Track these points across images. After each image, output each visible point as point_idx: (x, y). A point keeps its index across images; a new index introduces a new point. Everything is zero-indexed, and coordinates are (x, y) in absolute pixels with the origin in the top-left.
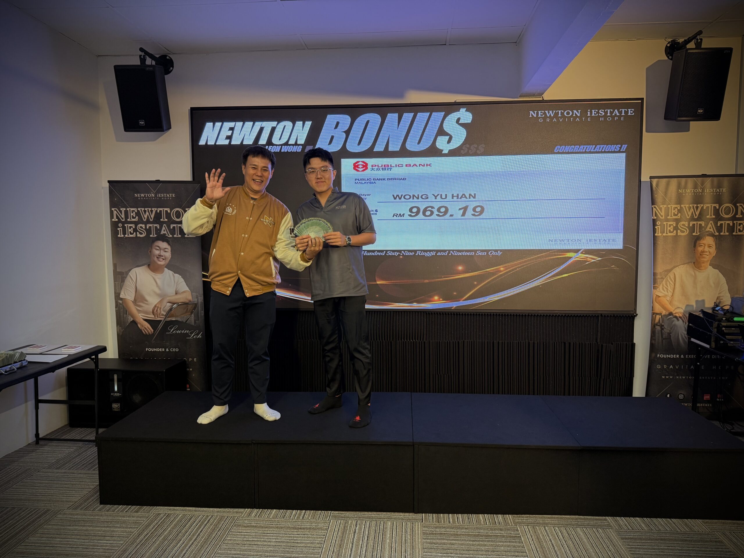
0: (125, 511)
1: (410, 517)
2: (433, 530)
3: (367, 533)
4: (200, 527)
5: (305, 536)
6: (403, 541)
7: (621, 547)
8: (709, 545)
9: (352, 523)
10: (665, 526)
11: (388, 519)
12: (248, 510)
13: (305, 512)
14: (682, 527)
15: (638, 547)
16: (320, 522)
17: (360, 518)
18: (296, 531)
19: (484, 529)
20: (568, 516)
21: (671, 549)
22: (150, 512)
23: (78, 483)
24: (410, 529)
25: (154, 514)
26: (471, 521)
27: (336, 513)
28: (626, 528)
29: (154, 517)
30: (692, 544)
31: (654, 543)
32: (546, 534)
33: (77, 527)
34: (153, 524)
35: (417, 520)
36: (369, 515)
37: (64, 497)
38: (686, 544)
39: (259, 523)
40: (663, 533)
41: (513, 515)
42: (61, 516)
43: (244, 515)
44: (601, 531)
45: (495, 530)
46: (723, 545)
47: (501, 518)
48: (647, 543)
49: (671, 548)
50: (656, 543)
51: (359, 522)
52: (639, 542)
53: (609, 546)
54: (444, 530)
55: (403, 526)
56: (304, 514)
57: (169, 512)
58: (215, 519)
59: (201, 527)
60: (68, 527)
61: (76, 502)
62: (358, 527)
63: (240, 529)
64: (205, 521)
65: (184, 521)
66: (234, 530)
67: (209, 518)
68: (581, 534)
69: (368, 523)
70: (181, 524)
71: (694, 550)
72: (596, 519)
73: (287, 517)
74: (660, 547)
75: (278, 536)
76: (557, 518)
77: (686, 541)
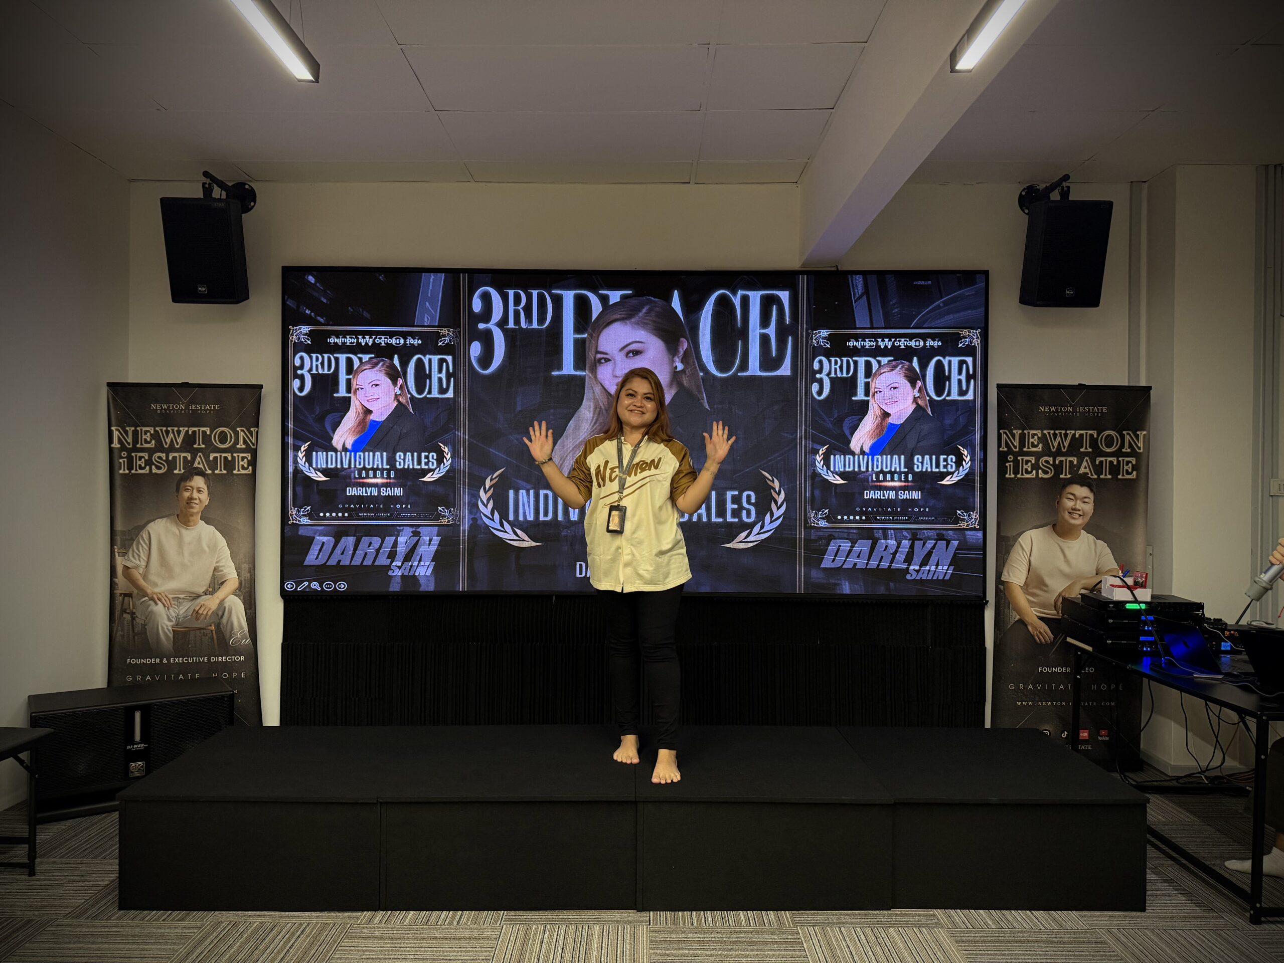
0: (163, 919)
1: (630, 918)
2: (666, 936)
3: (561, 942)
4: (289, 939)
5: (462, 949)
6: (619, 952)
7: (954, 954)
8: (1084, 947)
9: (537, 929)
10: (1022, 923)
11: (596, 921)
12: (368, 914)
13: (462, 915)
14: (1049, 924)
15: (980, 952)
16: (485, 929)
17: (550, 921)
18: (448, 943)
19: (747, 932)
20: (878, 912)
21: (1029, 955)
22: (203, 918)
23: (78, 878)
24: (630, 936)
25: (210, 923)
26: (726, 922)
27: (512, 914)
28: (963, 926)
29: (211, 926)
30: (1060, 947)
31: (1005, 946)
32: (841, 938)
33: (82, 945)
34: (210, 938)
35: (641, 922)
36: (566, 917)
37: (56, 901)
38: (1052, 947)
39: (386, 932)
40: (1019, 932)
41: (793, 912)
42: (52, 929)
43: (362, 921)
44: (925, 931)
45: (763, 933)
46: (1106, 947)
47: (773, 917)
48: (994, 946)
49: (1029, 952)
50: (1007, 946)
51: (548, 927)
52: (982, 946)
53: (936, 952)
54: (683, 935)
55: (619, 931)
56: (460, 918)
57: (237, 919)
58: (313, 929)
59: (290, 941)
60: (66, 945)
61: (77, 907)
62: (546, 935)
63: (355, 942)
64: (297, 931)
65: (261, 933)
66: (346, 942)
67: (304, 926)
68: (896, 936)
69: (563, 929)
70: (258, 937)
71: (1063, 955)
72: (919, 915)
73: (432, 922)
74: (1012, 952)
75: (418, 951)
76: (860, 914)
77: (1052, 942)
